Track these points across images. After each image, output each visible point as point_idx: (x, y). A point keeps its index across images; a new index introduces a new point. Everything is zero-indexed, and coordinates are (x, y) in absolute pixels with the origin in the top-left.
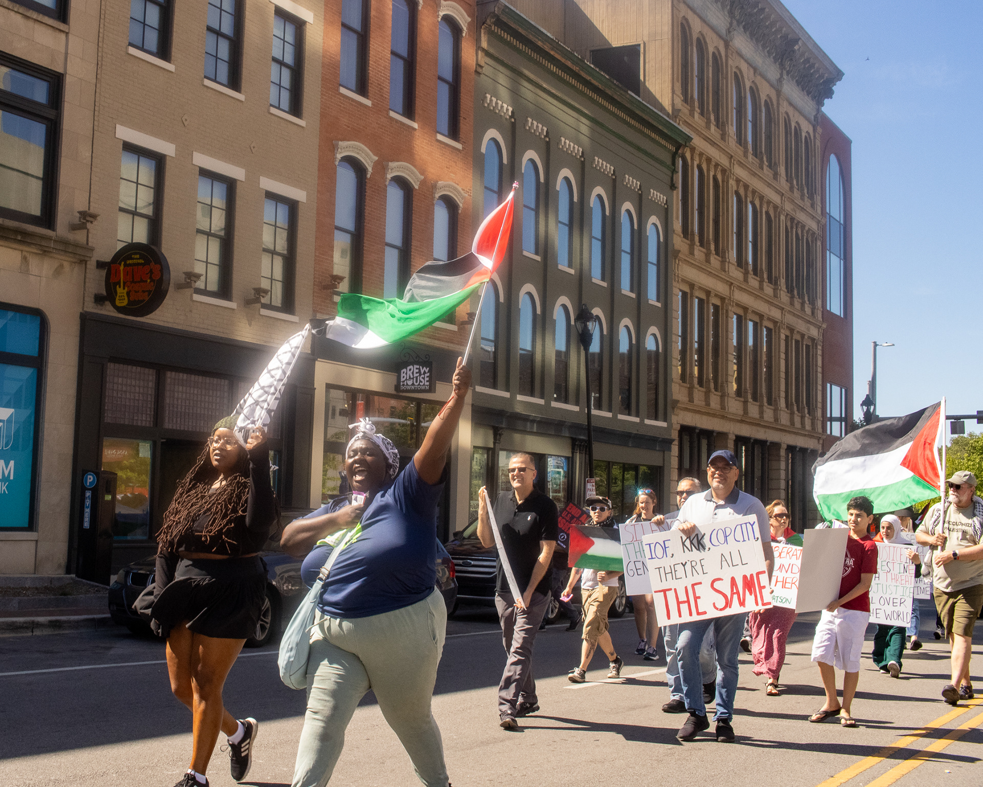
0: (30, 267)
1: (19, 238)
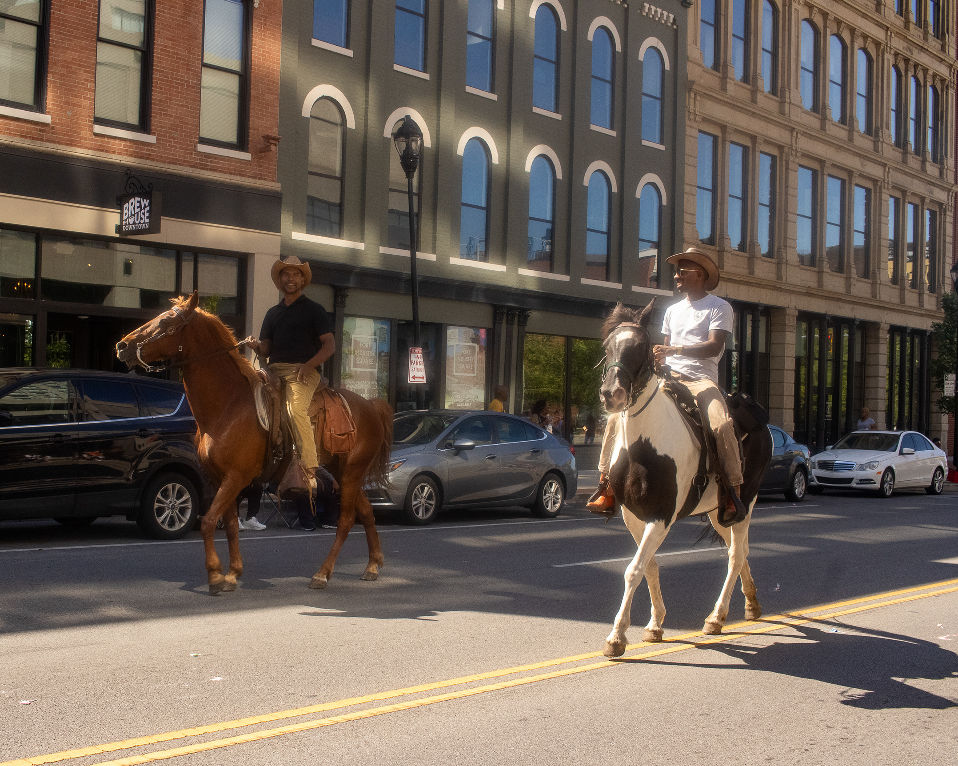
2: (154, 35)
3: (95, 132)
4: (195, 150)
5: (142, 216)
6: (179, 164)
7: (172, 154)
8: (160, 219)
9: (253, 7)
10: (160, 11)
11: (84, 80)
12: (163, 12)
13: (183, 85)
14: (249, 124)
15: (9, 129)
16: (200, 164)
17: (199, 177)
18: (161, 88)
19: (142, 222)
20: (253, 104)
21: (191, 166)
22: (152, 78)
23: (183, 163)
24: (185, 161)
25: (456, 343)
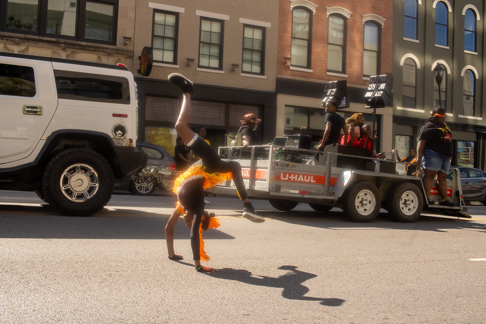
0: (102, 60)
1: (92, 49)
2: (347, 41)
3: (327, 74)
4: (362, 79)
5: (343, 102)
6: (356, 84)
7: (353, 81)
8: (349, 103)
9: (381, 28)
10: (348, 32)
11: (323, 57)
12: (350, 33)
13: (357, 57)
14: (381, 69)
15: (299, 75)
16: (363, 84)
17: (363, 88)
18: (349, 59)
19: (343, 104)
20: (382, 63)
21: (360, 85)
22: (346, 55)
23: (358, 84)
24: (358, 83)
25: (461, 147)
